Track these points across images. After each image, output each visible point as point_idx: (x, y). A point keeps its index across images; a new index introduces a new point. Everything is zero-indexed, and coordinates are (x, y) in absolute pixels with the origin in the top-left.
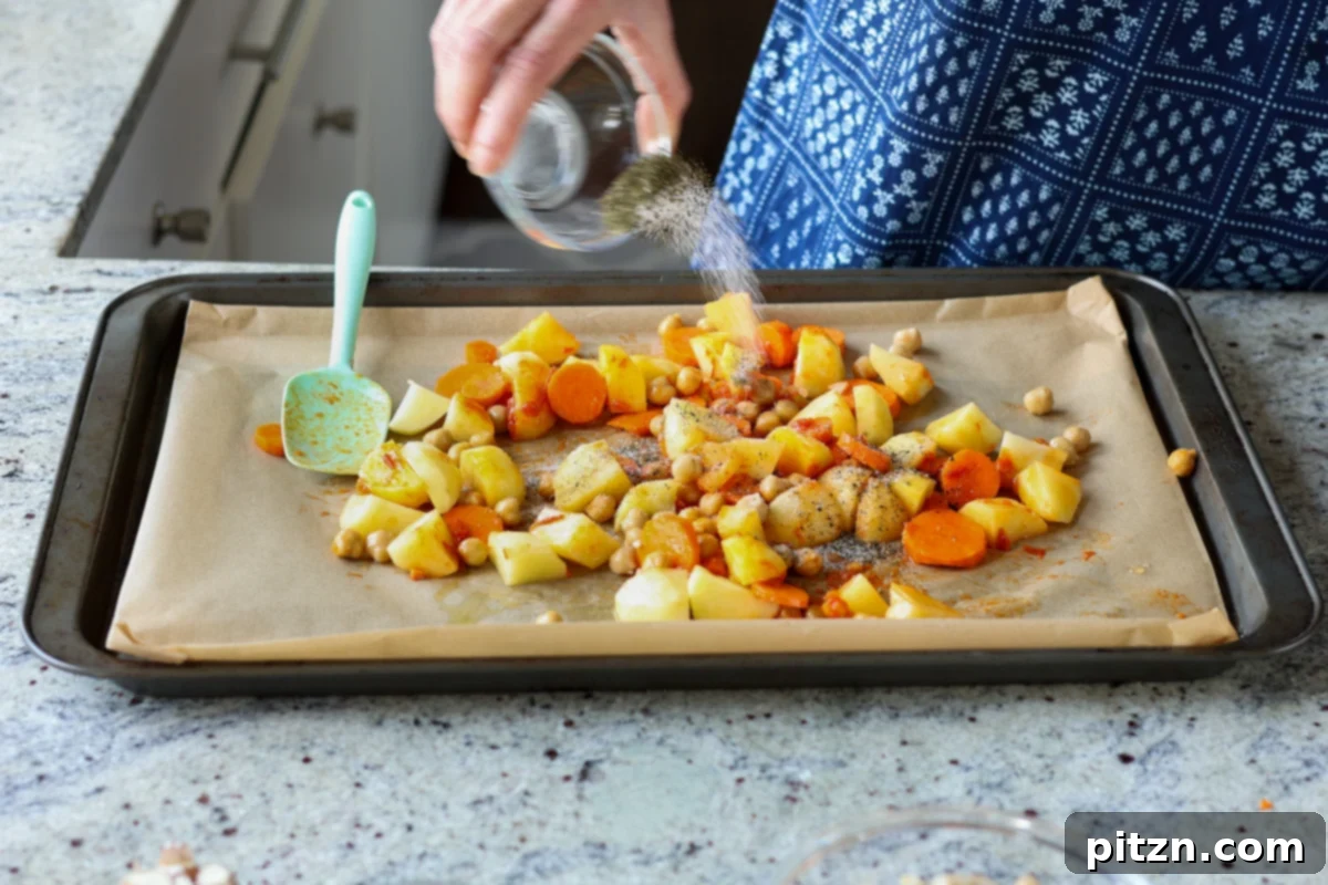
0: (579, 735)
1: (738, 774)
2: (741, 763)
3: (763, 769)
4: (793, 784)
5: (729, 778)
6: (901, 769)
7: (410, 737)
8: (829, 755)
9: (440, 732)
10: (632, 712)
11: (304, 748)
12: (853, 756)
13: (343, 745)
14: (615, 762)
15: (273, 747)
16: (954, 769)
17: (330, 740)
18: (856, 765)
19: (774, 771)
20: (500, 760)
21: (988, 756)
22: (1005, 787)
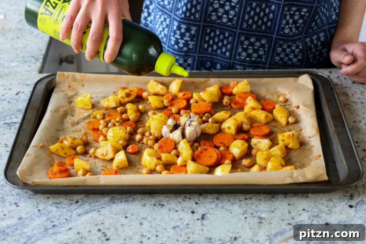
0: (200, 206)
1: (245, 216)
2: (245, 213)
3: (252, 214)
4: (261, 218)
5: (243, 217)
6: (289, 212)
7: (153, 209)
8: (269, 209)
9: (161, 207)
10: (213, 199)
11: (125, 214)
12: (276, 209)
13: (135, 212)
14: (211, 214)
15: (116, 214)
16: (304, 212)
17: (132, 211)
18: (277, 212)
19: (255, 215)
20: (179, 215)
21: (313, 207)
22: (319, 216)
